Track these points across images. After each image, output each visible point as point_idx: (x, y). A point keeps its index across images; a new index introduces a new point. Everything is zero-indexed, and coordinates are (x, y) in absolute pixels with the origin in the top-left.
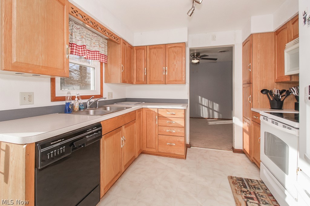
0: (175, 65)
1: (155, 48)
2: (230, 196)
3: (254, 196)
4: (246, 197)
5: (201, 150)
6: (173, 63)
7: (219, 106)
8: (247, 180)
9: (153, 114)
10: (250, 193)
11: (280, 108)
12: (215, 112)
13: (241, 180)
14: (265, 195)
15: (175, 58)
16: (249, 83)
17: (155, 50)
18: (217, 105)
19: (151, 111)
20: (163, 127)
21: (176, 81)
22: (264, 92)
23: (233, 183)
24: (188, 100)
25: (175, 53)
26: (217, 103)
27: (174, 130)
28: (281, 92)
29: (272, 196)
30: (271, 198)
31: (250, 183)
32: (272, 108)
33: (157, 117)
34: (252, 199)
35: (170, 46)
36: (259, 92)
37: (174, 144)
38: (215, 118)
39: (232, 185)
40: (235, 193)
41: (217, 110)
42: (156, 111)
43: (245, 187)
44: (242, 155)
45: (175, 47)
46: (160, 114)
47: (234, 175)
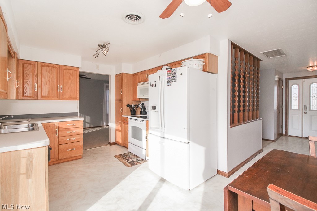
0: (70, 85)
1: (48, 66)
2: (120, 162)
3: (129, 158)
4: (126, 160)
5: (89, 150)
6: (68, 83)
7: (90, 118)
8: (124, 154)
9: (53, 127)
10: (127, 158)
11: (135, 114)
12: (87, 124)
13: (121, 155)
14: (132, 156)
15: (70, 79)
16: (119, 101)
17: (48, 68)
18: (89, 117)
19: (50, 125)
20: (64, 137)
21: (71, 98)
22: (128, 106)
23: (118, 157)
24: (78, 113)
25: (70, 74)
26: (89, 116)
27: (74, 138)
28: (135, 106)
29: (135, 155)
30: (135, 156)
31: (125, 155)
32: (131, 114)
33: (57, 130)
34: (129, 159)
35: (64, 68)
36: (126, 106)
37: (74, 149)
38: (87, 127)
39: (118, 158)
40: (121, 161)
41: (88, 122)
42: (56, 125)
43: (124, 157)
44: (115, 145)
45: (70, 69)
46: (60, 127)
47: (117, 155)
